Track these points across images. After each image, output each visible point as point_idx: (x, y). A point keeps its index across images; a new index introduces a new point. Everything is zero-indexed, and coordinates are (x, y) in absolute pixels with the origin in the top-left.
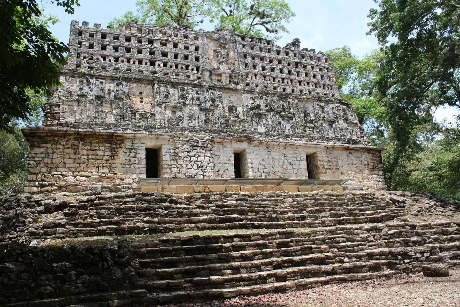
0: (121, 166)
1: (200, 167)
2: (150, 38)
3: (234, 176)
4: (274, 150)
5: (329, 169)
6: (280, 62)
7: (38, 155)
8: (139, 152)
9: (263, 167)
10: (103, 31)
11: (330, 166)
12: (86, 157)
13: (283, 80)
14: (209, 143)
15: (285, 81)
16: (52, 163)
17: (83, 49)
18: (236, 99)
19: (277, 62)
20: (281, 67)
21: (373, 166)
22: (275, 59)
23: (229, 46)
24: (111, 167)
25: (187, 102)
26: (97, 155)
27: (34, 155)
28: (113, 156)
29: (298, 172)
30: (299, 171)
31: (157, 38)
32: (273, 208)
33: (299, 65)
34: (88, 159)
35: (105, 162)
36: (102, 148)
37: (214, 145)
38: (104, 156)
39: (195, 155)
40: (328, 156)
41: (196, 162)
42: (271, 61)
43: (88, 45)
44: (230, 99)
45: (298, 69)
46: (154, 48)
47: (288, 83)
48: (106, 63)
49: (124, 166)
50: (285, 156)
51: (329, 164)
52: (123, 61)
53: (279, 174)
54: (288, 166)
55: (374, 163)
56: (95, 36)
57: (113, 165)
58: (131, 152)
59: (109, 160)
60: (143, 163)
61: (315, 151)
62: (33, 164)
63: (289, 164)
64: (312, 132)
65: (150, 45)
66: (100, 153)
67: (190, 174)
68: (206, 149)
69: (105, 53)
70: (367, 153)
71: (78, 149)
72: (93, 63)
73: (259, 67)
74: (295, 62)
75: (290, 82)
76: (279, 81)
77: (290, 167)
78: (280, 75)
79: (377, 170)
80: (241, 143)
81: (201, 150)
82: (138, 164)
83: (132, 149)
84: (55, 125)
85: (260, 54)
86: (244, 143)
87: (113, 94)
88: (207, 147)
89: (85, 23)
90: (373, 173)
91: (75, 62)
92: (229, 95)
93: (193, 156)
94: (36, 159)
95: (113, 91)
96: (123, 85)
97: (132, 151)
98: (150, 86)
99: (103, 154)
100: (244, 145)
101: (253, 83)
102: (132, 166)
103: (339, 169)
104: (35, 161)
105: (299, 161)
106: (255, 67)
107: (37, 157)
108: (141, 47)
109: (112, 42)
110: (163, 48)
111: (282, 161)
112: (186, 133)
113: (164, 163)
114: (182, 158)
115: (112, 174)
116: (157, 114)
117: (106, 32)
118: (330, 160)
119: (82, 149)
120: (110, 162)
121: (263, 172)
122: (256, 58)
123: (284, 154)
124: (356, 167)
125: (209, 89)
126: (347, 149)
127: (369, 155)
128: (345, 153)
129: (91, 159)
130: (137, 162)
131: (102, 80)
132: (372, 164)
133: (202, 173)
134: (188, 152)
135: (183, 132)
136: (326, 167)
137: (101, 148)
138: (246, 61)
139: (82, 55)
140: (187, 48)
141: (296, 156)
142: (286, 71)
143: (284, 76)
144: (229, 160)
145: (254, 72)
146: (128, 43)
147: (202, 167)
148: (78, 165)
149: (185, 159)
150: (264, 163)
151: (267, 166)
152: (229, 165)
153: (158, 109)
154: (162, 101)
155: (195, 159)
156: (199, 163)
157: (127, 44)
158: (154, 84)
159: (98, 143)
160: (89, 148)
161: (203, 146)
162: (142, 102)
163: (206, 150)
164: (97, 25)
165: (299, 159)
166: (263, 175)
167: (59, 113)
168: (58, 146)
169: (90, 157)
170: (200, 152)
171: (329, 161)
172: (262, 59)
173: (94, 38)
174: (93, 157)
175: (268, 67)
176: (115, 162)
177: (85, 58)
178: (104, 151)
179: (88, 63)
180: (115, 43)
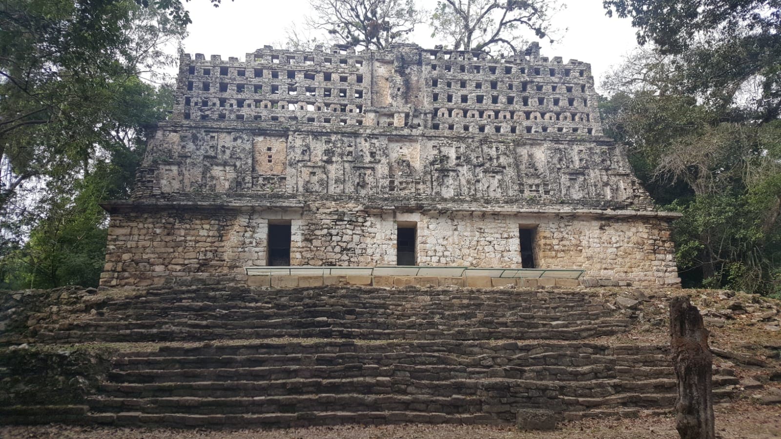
0: (231, 249)
1: (344, 249)
2: (290, 69)
3: (396, 263)
4: (463, 223)
5: (563, 251)
6: (494, 85)
7: (120, 238)
8: (257, 231)
9: (442, 249)
10: (223, 65)
11: (565, 246)
12: (183, 238)
13: (497, 113)
14: (359, 216)
15: (501, 115)
16: (137, 247)
17: (195, 91)
18: (410, 150)
19: (490, 86)
20: (495, 93)
21: (654, 245)
22: (486, 81)
23: (411, 69)
24: (216, 251)
25: (334, 159)
26: (199, 236)
27: (115, 237)
28: (221, 236)
29: (502, 256)
30: (505, 254)
31: (299, 68)
32: (392, 309)
33: (528, 86)
34: (185, 241)
35: (210, 244)
36: (207, 226)
37: (367, 219)
38: (209, 236)
39: (338, 233)
40: (562, 230)
41: (339, 243)
42: (478, 86)
43: (201, 85)
44: (401, 150)
45: (524, 94)
46: (296, 83)
47: (505, 117)
48: (226, 110)
49: (235, 250)
50: (482, 231)
51: (564, 242)
52: (249, 106)
53: (470, 259)
54: (486, 248)
55: (655, 240)
56: (212, 72)
57: (220, 250)
58: (246, 231)
59: (214, 242)
60: (263, 245)
61: (537, 223)
62: (113, 249)
63: (488, 243)
64: (535, 194)
65: (290, 80)
66: (203, 233)
67: (330, 260)
68: (356, 224)
69: (225, 95)
70: (642, 224)
71: (173, 228)
72: (208, 110)
73: (457, 98)
74: (521, 82)
75: (508, 116)
76: (489, 116)
77: (489, 248)
78: (492, 106)
79: (662, 252)
80: (410, 214)
81: (348, 226)
82: (256, 246)
83: (248, 227)
84: (146, 197)
85: (460, 76)
86: (414, 214)
87: (228, 152)
88: (357, 221)
89: (199, 56)
90: (652, 257)
91: (183, 111)
92: (400, 144)
93: (336, 234)
94: (117, 243)
95: (228, 148)
96: (243, 139)
97: (248, 229)
98: (283, 139)
99: (206, 235)
100: (415, 217)
101: (444, 123)
102: (246, 249)
103: (583, 251)
104: (115, 245)
105: (506, 238)
106: (450, 99)
107: (119, 240)
108: (276, 84)
109: (235, 79)
110: (308, 82)
111: (476, 239)
112: (328, 204)
113: (292, 244)
114: (320, 237)
115: (217, 261)
116: (288, 178)
117: (228, 65)
118: (566, 236)
119: (179, 229)
120: (216, 244)
121: (443, 256)
122: (453, 84)
123: (481, 229)
124: (617, 248)
125: (369, 137)
126: (599, 217)
127: (646, 228)
128: (596, 224)
129: (190, 241)
130: (254, 244)
131: (214, 134)
132: (651, 242)
133: (347, 258)
134: (328, 229)
135: (324, 201)
136: (556, 247)
137: (204, 226)
138: (436, 91)
139: (192, 100)
140: (343, 79)
141: (500, 232)
142: (503, 99)
143: (499, 106)
144: (390, 239)
145: (447, 106)
146: (258, 79)
147: (349, 250)
148: (172, 250)
149: (323, 239)
150: (445, 243)
151: (450, 248)
152: (390, 246)
153: (290, 171)
154: (297, 159)
155: (339, 238)
156: (344, 245)
157: (256, 81)
158: (288, 135)
159: (201, 219)
160: (188, 226)
161: (351, 221)
162: (270, 161)
163: (355, 226)
164: (214, 57)
165: (505, 235)
166: (443, 260)
167: (152, 181)
168: (146, 226)
169: (189, 238)
170: (346, 228)
171: (562, 239)
172: (463, 85)
173: (211, 75)
174: (193, 238)
175: (472, 96)
176: (223, 244)
177: (196, 104)
178: (209, 230)
179: (201, 111)
180: (239, 80)
